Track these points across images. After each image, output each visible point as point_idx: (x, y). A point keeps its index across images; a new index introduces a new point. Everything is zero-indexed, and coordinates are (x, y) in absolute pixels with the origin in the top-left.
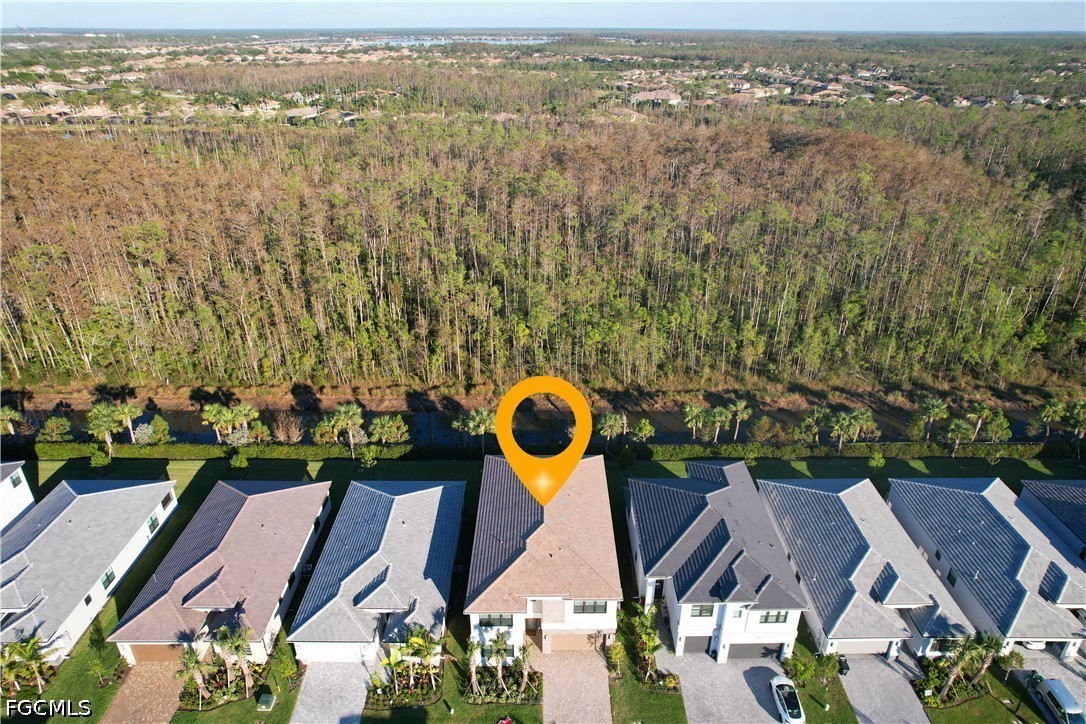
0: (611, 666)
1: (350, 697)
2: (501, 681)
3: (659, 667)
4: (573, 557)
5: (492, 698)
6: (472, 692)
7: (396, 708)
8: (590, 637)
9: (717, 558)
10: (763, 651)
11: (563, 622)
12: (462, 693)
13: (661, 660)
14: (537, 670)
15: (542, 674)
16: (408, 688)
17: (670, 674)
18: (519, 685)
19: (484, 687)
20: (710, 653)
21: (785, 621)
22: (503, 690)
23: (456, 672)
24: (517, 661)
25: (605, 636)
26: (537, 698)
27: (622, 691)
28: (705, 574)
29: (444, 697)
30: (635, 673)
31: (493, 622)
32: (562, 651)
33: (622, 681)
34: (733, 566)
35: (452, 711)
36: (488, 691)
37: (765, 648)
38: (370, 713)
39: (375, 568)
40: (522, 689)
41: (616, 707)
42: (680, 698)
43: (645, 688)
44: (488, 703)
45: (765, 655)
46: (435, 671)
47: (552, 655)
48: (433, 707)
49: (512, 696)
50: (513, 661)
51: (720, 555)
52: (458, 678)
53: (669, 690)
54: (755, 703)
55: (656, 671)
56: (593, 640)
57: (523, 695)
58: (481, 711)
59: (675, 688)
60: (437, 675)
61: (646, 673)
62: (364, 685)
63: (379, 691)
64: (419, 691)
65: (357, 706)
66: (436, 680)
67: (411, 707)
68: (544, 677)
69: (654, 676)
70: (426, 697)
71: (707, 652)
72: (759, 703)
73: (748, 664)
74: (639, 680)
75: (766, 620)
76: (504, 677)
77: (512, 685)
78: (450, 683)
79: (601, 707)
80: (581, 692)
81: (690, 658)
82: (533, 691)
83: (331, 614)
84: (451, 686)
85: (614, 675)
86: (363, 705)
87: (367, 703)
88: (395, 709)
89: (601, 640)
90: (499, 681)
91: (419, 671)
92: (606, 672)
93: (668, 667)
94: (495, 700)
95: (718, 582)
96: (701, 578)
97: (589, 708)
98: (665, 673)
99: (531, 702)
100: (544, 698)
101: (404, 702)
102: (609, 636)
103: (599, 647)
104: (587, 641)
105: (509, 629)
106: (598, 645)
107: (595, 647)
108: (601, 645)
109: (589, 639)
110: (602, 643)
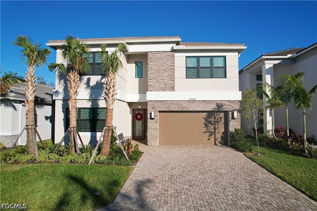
25: (226, 114)
102: (233, 114)
103: (219, 140)
104: (204, 130)
105: (101, 79)
106: (219, 136)
107: (215, 140)
108: (222, 137)
109: (206, 125)
110: (223, 133)
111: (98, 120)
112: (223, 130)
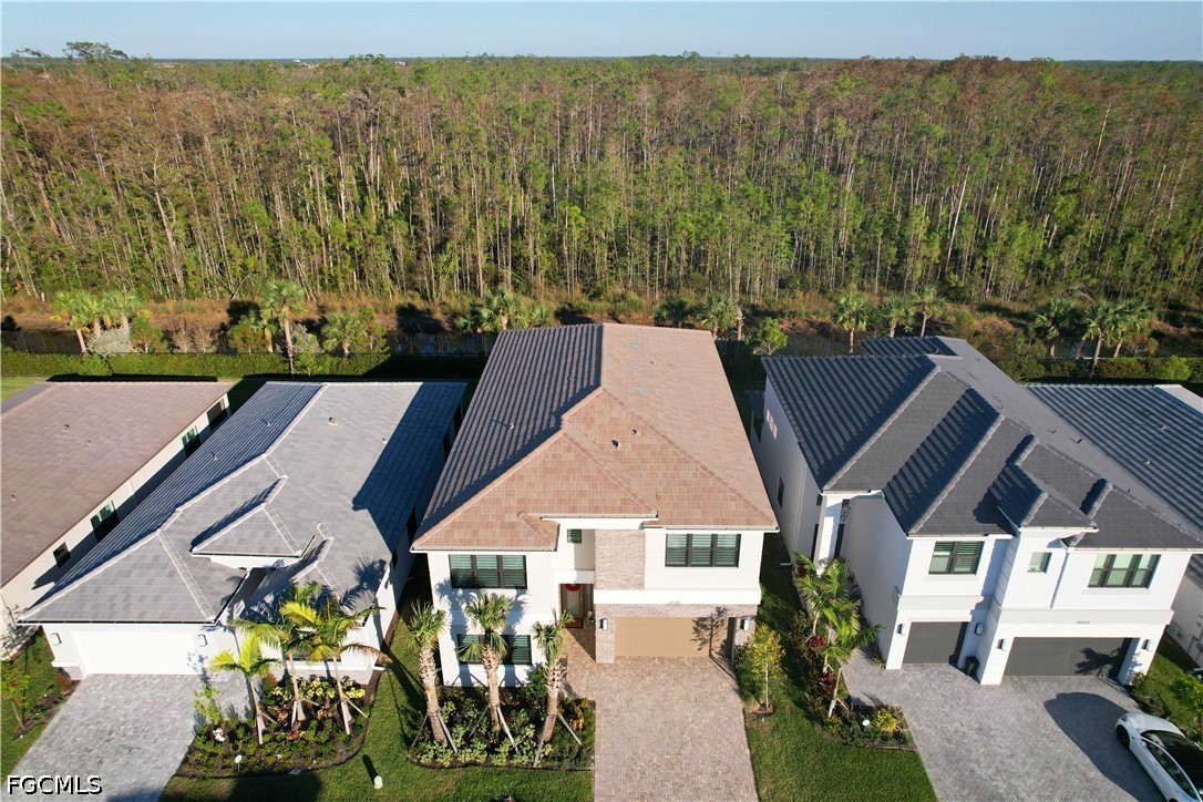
0: (747, 687)
1: (152, 749)
2: (497, 713)
3: (854, 692)
4: (662, 447)
5: (477, 753)
6: (432, 738)
7: (250, 773)
8: (700, 624)
9: (978, 450)
10: (1083, 658)
11: (640, 586)
12: (407, 741)
13: (855, 677)
14: (582, 695)
15: (593, 704)
16: (288, 729)
17: (881, 707)
18: (539, 726)
19: (461, 730)
20: (961, 662)
21: (1146, 583)
22: (503, 735)
23: (403, 699)
24: (538, 675)
25: (732, 621)
26: (582, 756)
27: (776, 741)
28: (958, 478)
29: (366, 751)
30: (801, 704)
31: (482, 578)
32: (637, 660)
33: (775, 720)
34: (1018, 463)
35: (379, 782)
36: (467, 739)
37: (1089, 653)
38: (184, 785)
39: (251, 484)
40: (547, 733)
41: (767, 777)
42: (914, 757)
43: (829, 736)
44: (466, 765)
45: (1084, 669)
46: (353, 694)
47: (615, 667)
48: (336, 772)
49: (522, 749)
50: (530, 674)
51: (983, 444)
52: (406, 711)
53: (885, 738)
54: (1095, 773)
55: (848, 700)
56: (706, 634)
57: (549, 749)
58: (447, 784)
59: (897, 735)
60: (361, 702)
61: (827, 703)
62: (192, 723)
63: (219, 735)
64: (310, 735)
65: (159, 767)
66: (353, 713)
67: (286, 771)
68: (598, 711)
69: (847, 711)
70: (323, 749)
71: (953, 661)
72: (1105, 772)
73: (1052, 688)
74: (816, 718)
75: (1102, 579)
76: (506, 710)
77: (524, 725)
78: (386, 720)
79: (730, 778)
80: (683, 744)
81: (917, 674)
82: (571, 739)
83: (135, 566)
84: (387, 725)
85: (756, 707)
86: (174, 766)
87: (185, 761)
88: (246, 777)
89: (723, 635)
90: (495, 716)
91: (320, 693)
92: (736, 702)
93: (873, 692)
94: (482, 759)
95: (989, 494)
96: (951, 487)
97: (703, 780)
98: (869, 703)
99: (566, 764)
100: (597, 757)
101: (270, 760)
102: (743, 622)
103: (718, 650)
104: (694, 636)
105: (517, 596)
106: (717, 645)
107: (711, 650)
108: (722, 646)
109: (696, 630)
110: (724, 641)
111: (516, 648)
112: (725, 637)
